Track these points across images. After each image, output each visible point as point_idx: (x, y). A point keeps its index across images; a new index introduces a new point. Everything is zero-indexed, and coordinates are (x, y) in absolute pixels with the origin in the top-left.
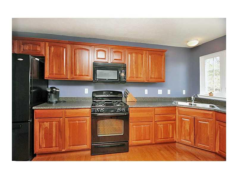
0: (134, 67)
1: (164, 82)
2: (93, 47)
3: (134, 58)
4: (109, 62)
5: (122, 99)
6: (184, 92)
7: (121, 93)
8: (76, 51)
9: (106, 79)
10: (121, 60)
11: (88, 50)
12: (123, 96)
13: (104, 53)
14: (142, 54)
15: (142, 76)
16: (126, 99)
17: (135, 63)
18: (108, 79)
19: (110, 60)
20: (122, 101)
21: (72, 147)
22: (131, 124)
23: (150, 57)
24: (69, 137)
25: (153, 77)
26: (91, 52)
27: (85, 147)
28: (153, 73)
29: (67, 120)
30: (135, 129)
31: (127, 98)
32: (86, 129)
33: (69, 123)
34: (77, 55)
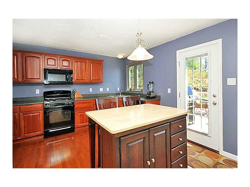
0: (79, 72)
1: (102, 82)
2: (44, 55)
3: (79, 65)
4: (59, 68)
5: (71, 96)
6: (118, 89)
7: (70, 92)
8: (27, 58)
9: (56, 81)
10: (69, 66)
11: (39, 58)
12: (72, 94)
13: (54, 61)
14: (85, 63)
15: (85, 79)
16: (74, 97)
17: (80, 69)
18: (58, 81)
19: (59, 66)
20: (71, 98)
21: (27, 134)
22: (76, 112)
23: (91, 64)
24: (24, 127)
25: (94, 79)
26: (41, 59)
27: (39, 133)
28: (94, 76)
29: (22, 114)
30: (79, 115)
31: (75, 95)
32: (40, 119)
33: (24, 117)
34: (28, 62)
